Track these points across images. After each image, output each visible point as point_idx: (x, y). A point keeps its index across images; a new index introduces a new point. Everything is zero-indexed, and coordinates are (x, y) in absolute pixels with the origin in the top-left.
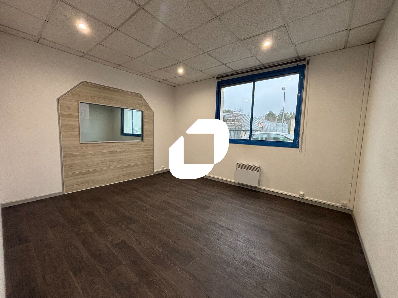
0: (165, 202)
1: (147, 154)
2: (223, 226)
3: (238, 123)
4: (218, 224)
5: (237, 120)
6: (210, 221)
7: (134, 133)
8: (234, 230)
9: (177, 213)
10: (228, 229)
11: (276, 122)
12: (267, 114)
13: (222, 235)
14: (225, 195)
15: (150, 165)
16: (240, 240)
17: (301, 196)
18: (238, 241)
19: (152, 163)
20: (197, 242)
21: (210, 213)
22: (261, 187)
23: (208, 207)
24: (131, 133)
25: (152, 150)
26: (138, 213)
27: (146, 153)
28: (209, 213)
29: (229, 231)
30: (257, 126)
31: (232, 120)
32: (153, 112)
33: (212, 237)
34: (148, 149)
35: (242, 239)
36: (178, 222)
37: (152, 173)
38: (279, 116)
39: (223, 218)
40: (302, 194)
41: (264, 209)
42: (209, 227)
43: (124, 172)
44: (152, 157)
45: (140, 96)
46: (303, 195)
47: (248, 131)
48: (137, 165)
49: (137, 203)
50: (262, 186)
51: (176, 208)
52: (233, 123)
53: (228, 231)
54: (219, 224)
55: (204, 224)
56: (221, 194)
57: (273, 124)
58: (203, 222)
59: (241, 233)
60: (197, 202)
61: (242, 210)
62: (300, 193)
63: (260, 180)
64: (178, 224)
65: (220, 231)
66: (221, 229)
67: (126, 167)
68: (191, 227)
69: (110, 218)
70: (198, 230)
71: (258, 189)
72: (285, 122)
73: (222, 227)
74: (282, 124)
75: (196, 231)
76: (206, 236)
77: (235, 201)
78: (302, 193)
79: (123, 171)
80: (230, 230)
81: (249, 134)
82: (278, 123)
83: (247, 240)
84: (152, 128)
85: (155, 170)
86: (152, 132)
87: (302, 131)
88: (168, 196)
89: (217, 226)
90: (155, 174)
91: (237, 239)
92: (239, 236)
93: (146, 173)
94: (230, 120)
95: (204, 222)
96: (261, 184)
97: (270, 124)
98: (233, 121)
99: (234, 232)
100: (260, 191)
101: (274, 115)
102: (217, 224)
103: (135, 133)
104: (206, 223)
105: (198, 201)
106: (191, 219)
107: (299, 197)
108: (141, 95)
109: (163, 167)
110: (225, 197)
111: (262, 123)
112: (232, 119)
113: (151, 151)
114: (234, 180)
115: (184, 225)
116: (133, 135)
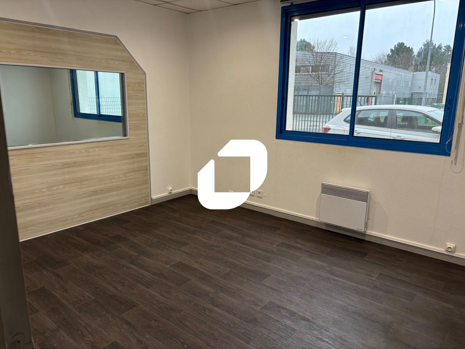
0: (181, 266)
1: (136, 165)
2: (295, 313)
3: (325, 74)
4: (286, 309)
5: (325, 68)
6: (270, 302)
7: (101, 114)
8: (314, 321)
9: (208, 289)
10: (304, 319)
11: (412, 68)
12: (394, 49)
13: (293, 330)
14: (299, 248)
15: (144, 186)
16: (327, 340)
17: (449, 252)
18: (323, 341)
19: (147, 182)
20: (248, 343)
21: (270, 288)
22: (369, 232)
23: (265, 276)
24: (95, 112)
25: (145, 155)
26: (132, 289)
27: (134, 163)
28: (267, 287)
29: (306, 323)
30: (370, 79)
31: (312, 67)
32: (145, 73)
33: (275, 333)
34: (137, 154)
35: (329, 338)
36: (211, 307)
37: (148, 203)
38: (419, 54)
39: (294, 297)
40: (452, 247)
41: (374, 279)
42: (269, 315)
43: (93, 203)
44: (146, 170)
45: (115, 40)
46: (454, 250)
47: (347, 96)
48: (118, 188)
49: (128, 268)
50: (372, 229)
51: (204, 278)
52: (314, 73)
53: (303, 322)
54: (288, 309)
55: (259, 309)
56: (289, 246)
57: (406, 75)
58: (256, 305)
59: (328, 326)
60: (243, 265)
61: (331, 280)
62: (449, 246)
63: (367, 218)
64: (210, 311)
65: (289, 323)
66: (292, 318)
67: (96, 192)
68: (235, 315)
69: (81, 301)
70: (248, 320)
71: (364, 234)
72: (434, 69)
73: (293, 314)
74: (427, 74)
75: (244, 322)
76: (264, 332)
77: (317, 262)
78: (451, 245)
79: (91, 201)
80: (308, 320)
81: (351, 108)
82: (416, 70)
83: (339, 340)
84: (145, 109)
85: (154, 197)
86: (144, 117)
87: (460, 122)
88: (186, 253)
89: (284, 312)
90: (153, 204)
91: (320, 338)
92: (324, 331)
93: (136, 202)
94: (309, 67)
95: (259, 306)
96: (370, 224)
97: (399, 75)
98: (315, 69)
99: (314, 323)
100: (367, 239)
101: (409, 50)
102: (283, 308)
103: (103, 112)
104: (263, 308)
105: (246, 262)
106: (235, 301)
107: (446, 253)
108: (119, 40)
109: (170, 188)
110: (298, 254)
111: (381, 73)
112: (314, 64)
113: (144, 159)
114: (316, 217)
115: (223, 312)
116: (100, 117)
